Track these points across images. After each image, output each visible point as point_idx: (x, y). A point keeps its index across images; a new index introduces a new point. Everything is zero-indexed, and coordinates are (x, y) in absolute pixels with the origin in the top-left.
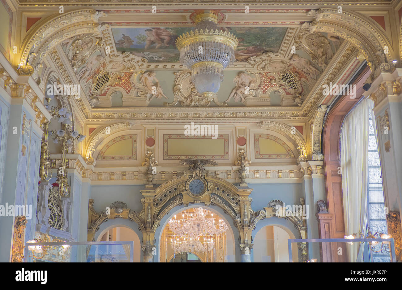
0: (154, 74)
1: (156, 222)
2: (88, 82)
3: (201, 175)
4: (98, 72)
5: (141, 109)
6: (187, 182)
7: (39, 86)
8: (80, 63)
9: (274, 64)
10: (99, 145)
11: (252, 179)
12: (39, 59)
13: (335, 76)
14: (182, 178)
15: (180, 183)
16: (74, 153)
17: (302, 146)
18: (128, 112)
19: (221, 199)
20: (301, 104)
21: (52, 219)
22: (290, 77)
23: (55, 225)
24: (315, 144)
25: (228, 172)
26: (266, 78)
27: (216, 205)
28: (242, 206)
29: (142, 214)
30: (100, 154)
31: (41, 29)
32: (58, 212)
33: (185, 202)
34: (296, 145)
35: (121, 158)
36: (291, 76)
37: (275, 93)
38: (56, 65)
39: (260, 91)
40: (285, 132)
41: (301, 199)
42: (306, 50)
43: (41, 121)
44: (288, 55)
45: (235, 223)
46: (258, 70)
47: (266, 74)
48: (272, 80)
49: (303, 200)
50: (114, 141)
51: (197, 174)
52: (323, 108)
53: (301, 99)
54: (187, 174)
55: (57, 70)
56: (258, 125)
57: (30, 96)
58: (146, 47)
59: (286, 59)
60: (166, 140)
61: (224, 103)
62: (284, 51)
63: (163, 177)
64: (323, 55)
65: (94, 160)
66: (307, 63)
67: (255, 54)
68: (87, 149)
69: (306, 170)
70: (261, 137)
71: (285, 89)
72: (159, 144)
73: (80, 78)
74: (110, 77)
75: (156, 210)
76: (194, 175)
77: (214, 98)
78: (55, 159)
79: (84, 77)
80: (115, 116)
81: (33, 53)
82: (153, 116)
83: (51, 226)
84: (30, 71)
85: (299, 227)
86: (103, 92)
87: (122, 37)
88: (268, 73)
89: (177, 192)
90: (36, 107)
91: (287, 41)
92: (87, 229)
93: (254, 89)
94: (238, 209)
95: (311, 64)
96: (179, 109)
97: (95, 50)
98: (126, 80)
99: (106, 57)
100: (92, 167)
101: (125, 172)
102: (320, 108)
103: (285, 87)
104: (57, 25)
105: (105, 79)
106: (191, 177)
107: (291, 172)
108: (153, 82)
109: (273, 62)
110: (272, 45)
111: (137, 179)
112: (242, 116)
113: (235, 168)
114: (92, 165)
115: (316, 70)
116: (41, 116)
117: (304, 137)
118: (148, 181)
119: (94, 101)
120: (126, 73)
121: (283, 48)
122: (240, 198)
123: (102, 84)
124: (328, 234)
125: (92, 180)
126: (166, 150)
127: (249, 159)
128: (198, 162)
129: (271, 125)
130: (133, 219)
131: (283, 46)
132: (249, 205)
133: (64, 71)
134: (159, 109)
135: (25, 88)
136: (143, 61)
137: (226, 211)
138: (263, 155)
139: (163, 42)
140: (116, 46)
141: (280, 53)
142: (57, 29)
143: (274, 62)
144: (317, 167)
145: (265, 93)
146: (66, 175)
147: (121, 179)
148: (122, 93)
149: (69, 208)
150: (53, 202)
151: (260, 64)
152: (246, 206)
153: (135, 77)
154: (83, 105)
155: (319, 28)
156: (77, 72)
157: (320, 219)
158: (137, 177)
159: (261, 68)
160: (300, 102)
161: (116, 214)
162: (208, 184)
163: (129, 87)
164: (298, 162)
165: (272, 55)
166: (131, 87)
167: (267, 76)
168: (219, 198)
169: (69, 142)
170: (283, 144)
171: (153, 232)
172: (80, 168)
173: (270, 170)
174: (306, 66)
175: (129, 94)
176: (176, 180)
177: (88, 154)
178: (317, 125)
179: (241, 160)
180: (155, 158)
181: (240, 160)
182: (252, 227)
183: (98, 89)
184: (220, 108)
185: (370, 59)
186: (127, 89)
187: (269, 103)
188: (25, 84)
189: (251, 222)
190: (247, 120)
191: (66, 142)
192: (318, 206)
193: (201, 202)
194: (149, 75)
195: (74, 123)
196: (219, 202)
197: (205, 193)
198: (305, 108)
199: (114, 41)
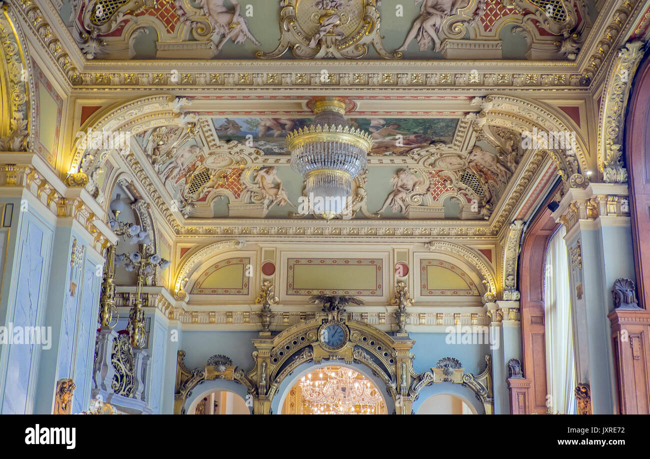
0: (274, 171)
1: (273, 386)
2: (178, 183)
3: (340, 319)
4: (194, 167)
5: (256, 221)
6: (320, 328)
7: (97, 199)
8: (165, 158)
9: (448, 160)
10: (194, 273)
11: (415, 325)
12: (99, 162)
13: (529, 181)
14: (312, 323)
15: (310, 330)
16: (155, 285)
17: (489, 278)
18: (236, 226)
19: (368, 355)
20: (489, 217)
21: (117, 380)
22: (472, 178)
23: (121, 389)
24: (508, 276)
25: (380, 315)
26: (437, 179)
27: (361, 362)
28: (399, 365)
29: (254, 373)
30: (196, 285)
31: (100, 122)
32: (127, 372)
33: (315, 358)
34: (482, 278)
35: (225, 291)
36: (473, 176)
37: (452, 200)
38: (127, 164)
39: (429, 198)
40: (466, 258)
41: (486, 356)
42: (490, 142)
43: (102, 244)
44: (467, 148)
45: (389, 391)
46: (425, 167)
47: (437, 173)
48: (447, 181)
49: (489, 359)
50: (216, 267)
51: (334, 316)
52: (518, 225)
53: (489, 209)
54: (319, 318)
55: (130, 170)
56: (425, 247)
57: (84, 214)
58: (260, 135)
59: (464, 153)
60: (291, 266)
61: (377, 214)
62: (460, 142)
63: (286, 320)
64: (513, 150)
65: (187, 293)
66: (494, 160)
67: (419, 145)
68: (177, 278)
69: (494, 315)
70: (431, 264)
71: (466, 195)
72: (281, 272)
73: (166, 179)
74: (211, 174)
75: (273, 368)
76: (330, 318)
77: (361, 207)
78: (129, 294)
79: (173, 176)
80: (219, 231)
81: (88, 154)
82: (273, 231)
83: (115, 391)
84: (83, 181)
85: (482, 397)
86: (202, 195)
87: (226, 122)
88: (440, 171)
89: (305, 343)
90: (94, 227)
91: (462, 129)
92: (174, 393)
93: (420, 195)
94: (394, 369)
95: (498, 161)
96: (310, 221)
97: (187, 140)
98: (234, 179)
99: (204, 148)
100: (183, 304)
101: (232, 312)
102: (513, 225)
103: (467, 192)
104: (122, 117)
105: (204, 177)
106: (325, 321)
107: (473, 316)
108: (273, 183)
109: (445, 157)
110: (442, 134)
111: (249, 322)
112: (402, 234)
113: (391, 309)
114: (184, 300)
115: (506, 171)
116: (102, 238)
117: (493, 265)
118: (264, 326)
119: (188, 209)
120: (234, 169)
121: (459, 138)
122: (397, 353)
123: (201, 185)
124: (523, 410)
125: (183, 323)
126: (291, 280)
127: (411, 297)
128: (336, 300)
129: (444, 247)
130: (240, 380)
131: (458, 135)
132: (409, 363)
133: (141, 171)
134: (281, 221)
135: (76, 203)
136: (257, 153)
137: (375, 372)
138: (433, 291)
139: (284, 129)
140: (217, 133)
141: (455, 145)
142: (122, 122)
143: (449, 156)
144: (511, 310)
145: (437, 200)
146: (141, 317)
147: (224, 322)
148: (228, 198)
149: (147, 365)
150: (119, 356)
151: (427, 159)
152: (404, 365)
153: (247, 176)
154: (171, 215)
155: (489, 120)
156: (161, 170)
157: (511, 386)
158: (247, 319)
159: (430, 165)
160: (488, 214)
161: (216, 373)
162: (350, 332)
163: (239, 189)
164: (483, 301)
165: (443, 147)
166: (242, 189)
167: (439, 176)
168: (366, 353)
169: (149, 270)
170: (464, 274)
171: (269, 400)
172: (165, 305)
173: (442, 314)
174: (492, 164)
175: (239, 199)
176: (303, 326)
177: (178, 286)
178: (510, 248)
179: (400, 298)
180: (274, 292)
181: (398, 297)
182: (412, 396)
183: (194, 191)
184: (370, 222)
185: (562, 165)
186: (235, 192)
187: (443, 216)
188: (76, 199)
189: (411, 390)
190: (409, 240)
191: (143, 270)
192: (510, 368)
193: (339, 359)
194: (267, 172)
195: (157, 242)
196: (365, 358)
197: (346, 345)
198: (494, 224)
199: (214, 126)
